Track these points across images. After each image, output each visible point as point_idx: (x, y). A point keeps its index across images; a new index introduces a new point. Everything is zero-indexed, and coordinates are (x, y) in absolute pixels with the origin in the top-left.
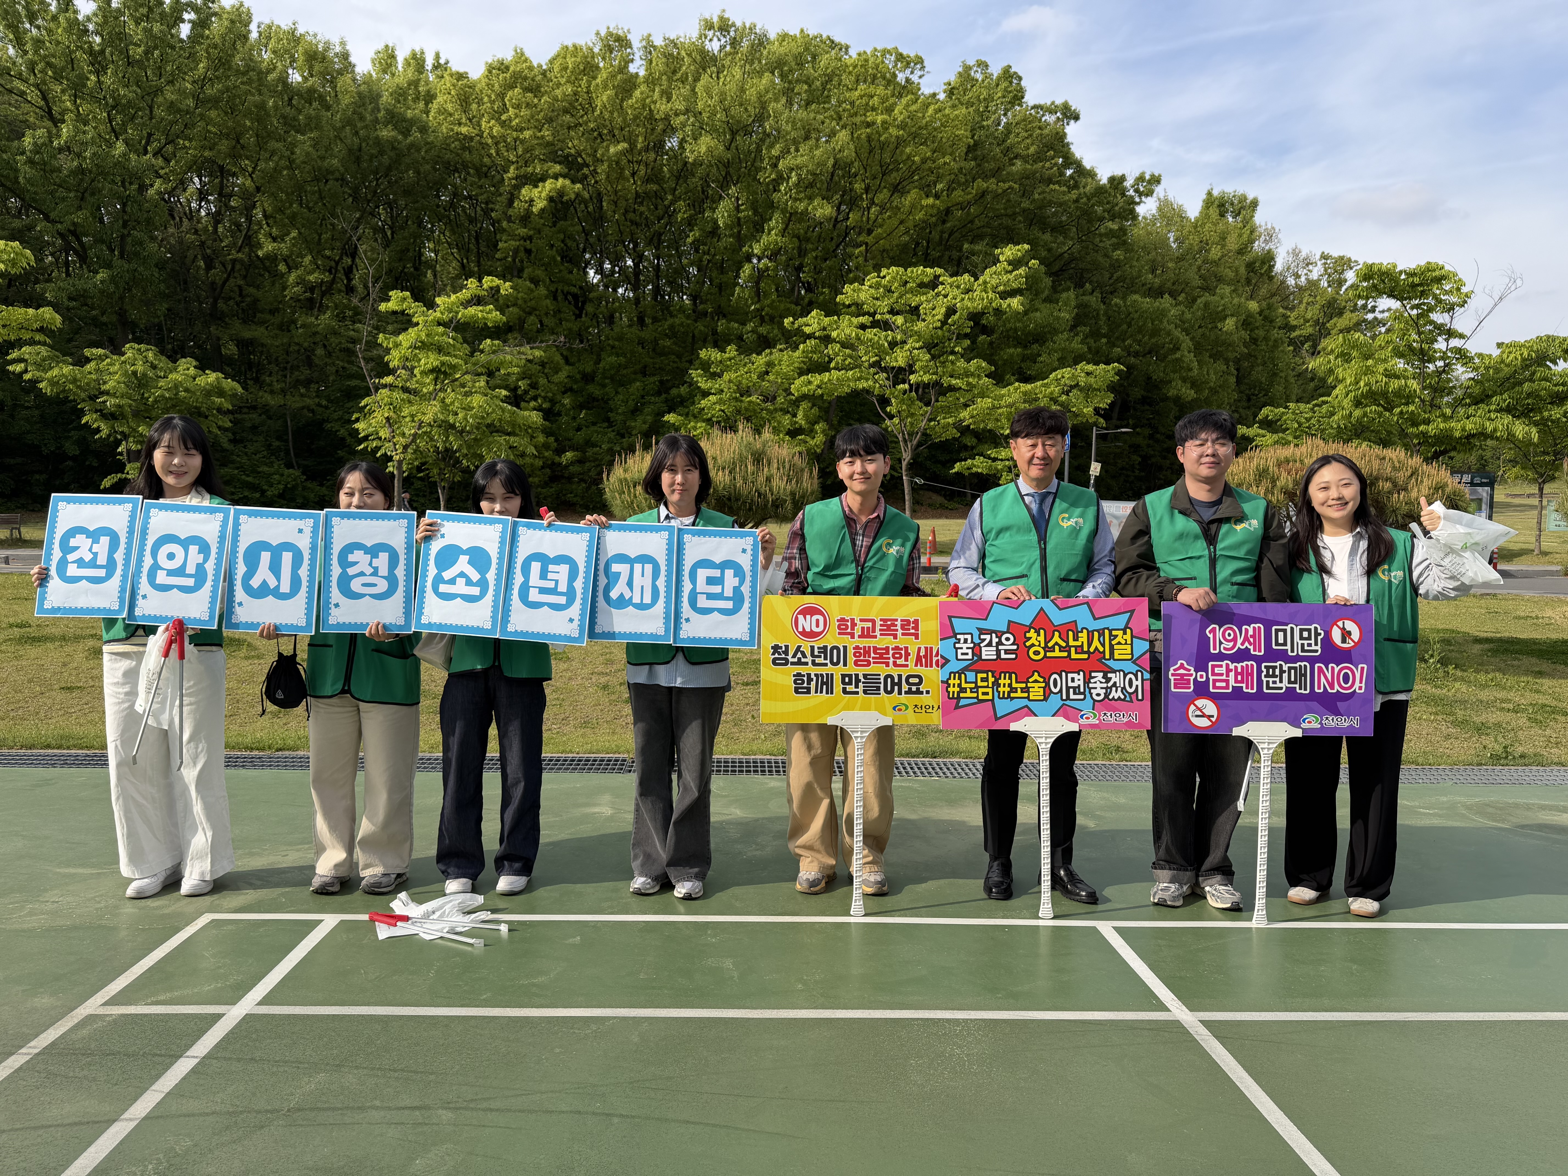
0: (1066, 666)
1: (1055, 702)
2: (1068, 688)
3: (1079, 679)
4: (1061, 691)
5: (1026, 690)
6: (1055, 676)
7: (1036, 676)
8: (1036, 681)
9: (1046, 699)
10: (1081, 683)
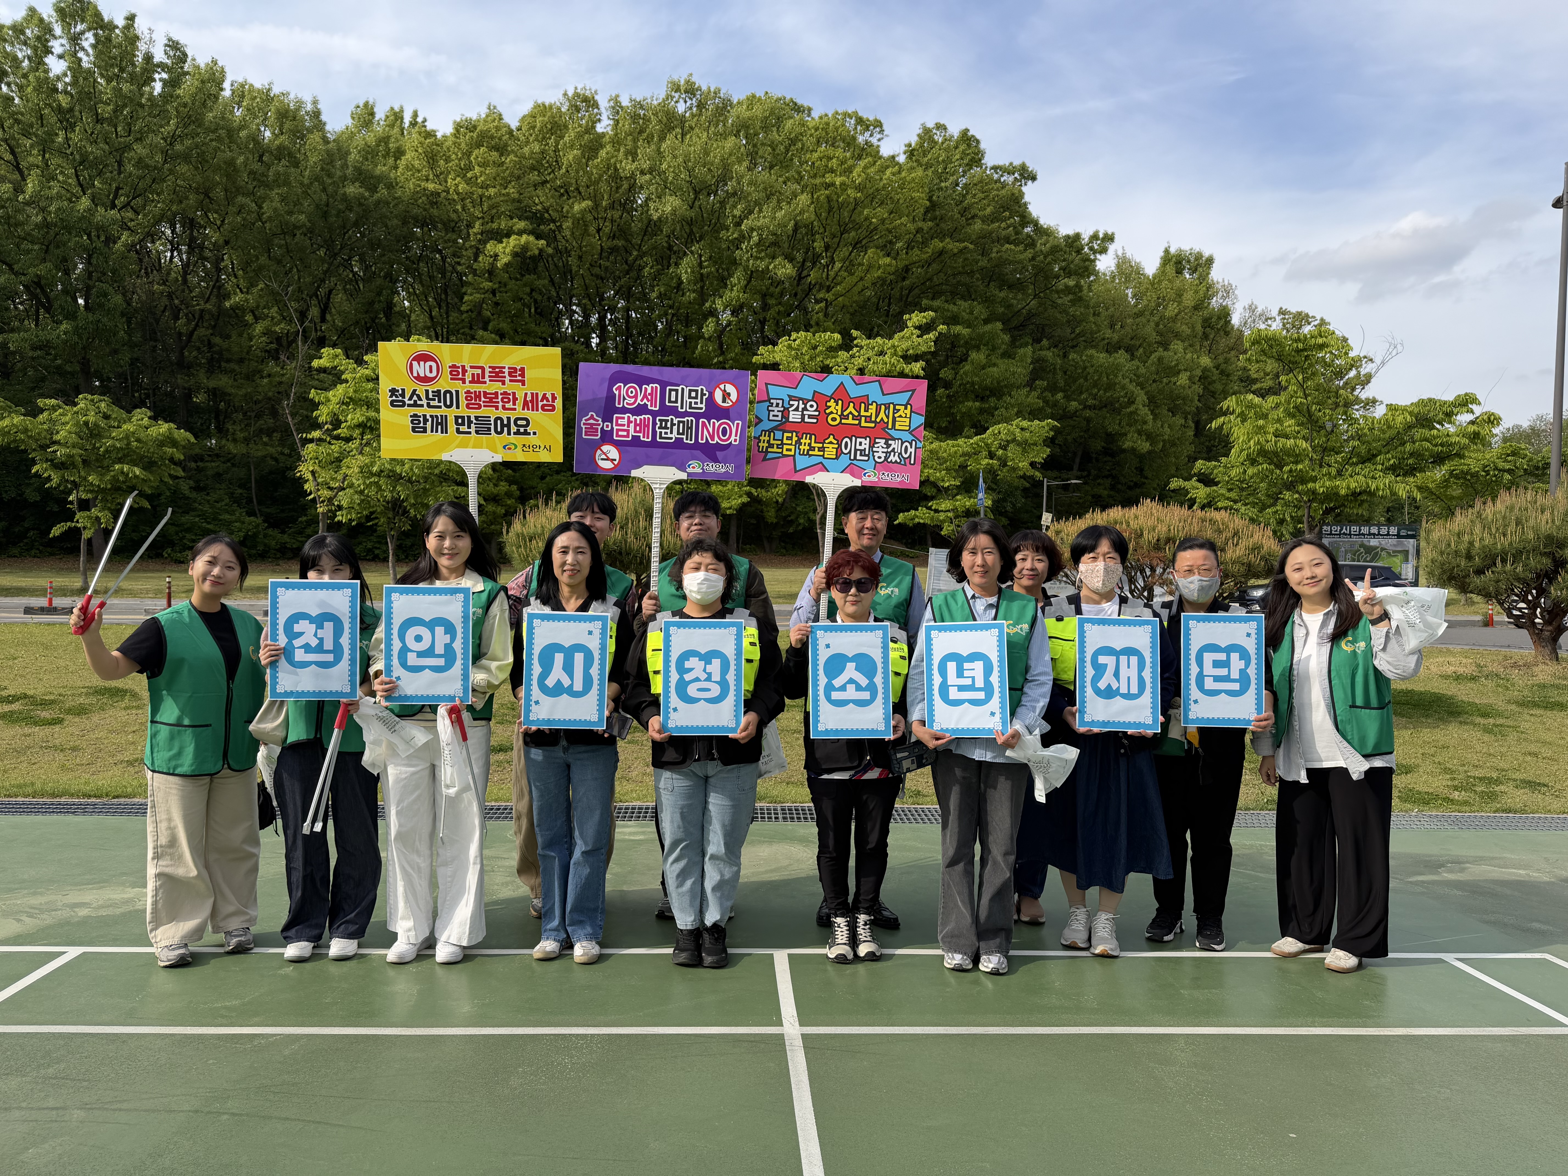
0: (856, 432)
1: (844, 461)
2: (856, 450)
3: (865, 443)
4: (850, 452)
5: (822, 449)
6: (847, 439)
7: (831, 439)
8: (831, 443)
9: (837, 458)
10: (867, 447)
